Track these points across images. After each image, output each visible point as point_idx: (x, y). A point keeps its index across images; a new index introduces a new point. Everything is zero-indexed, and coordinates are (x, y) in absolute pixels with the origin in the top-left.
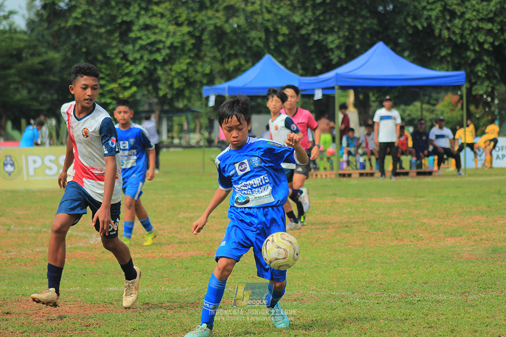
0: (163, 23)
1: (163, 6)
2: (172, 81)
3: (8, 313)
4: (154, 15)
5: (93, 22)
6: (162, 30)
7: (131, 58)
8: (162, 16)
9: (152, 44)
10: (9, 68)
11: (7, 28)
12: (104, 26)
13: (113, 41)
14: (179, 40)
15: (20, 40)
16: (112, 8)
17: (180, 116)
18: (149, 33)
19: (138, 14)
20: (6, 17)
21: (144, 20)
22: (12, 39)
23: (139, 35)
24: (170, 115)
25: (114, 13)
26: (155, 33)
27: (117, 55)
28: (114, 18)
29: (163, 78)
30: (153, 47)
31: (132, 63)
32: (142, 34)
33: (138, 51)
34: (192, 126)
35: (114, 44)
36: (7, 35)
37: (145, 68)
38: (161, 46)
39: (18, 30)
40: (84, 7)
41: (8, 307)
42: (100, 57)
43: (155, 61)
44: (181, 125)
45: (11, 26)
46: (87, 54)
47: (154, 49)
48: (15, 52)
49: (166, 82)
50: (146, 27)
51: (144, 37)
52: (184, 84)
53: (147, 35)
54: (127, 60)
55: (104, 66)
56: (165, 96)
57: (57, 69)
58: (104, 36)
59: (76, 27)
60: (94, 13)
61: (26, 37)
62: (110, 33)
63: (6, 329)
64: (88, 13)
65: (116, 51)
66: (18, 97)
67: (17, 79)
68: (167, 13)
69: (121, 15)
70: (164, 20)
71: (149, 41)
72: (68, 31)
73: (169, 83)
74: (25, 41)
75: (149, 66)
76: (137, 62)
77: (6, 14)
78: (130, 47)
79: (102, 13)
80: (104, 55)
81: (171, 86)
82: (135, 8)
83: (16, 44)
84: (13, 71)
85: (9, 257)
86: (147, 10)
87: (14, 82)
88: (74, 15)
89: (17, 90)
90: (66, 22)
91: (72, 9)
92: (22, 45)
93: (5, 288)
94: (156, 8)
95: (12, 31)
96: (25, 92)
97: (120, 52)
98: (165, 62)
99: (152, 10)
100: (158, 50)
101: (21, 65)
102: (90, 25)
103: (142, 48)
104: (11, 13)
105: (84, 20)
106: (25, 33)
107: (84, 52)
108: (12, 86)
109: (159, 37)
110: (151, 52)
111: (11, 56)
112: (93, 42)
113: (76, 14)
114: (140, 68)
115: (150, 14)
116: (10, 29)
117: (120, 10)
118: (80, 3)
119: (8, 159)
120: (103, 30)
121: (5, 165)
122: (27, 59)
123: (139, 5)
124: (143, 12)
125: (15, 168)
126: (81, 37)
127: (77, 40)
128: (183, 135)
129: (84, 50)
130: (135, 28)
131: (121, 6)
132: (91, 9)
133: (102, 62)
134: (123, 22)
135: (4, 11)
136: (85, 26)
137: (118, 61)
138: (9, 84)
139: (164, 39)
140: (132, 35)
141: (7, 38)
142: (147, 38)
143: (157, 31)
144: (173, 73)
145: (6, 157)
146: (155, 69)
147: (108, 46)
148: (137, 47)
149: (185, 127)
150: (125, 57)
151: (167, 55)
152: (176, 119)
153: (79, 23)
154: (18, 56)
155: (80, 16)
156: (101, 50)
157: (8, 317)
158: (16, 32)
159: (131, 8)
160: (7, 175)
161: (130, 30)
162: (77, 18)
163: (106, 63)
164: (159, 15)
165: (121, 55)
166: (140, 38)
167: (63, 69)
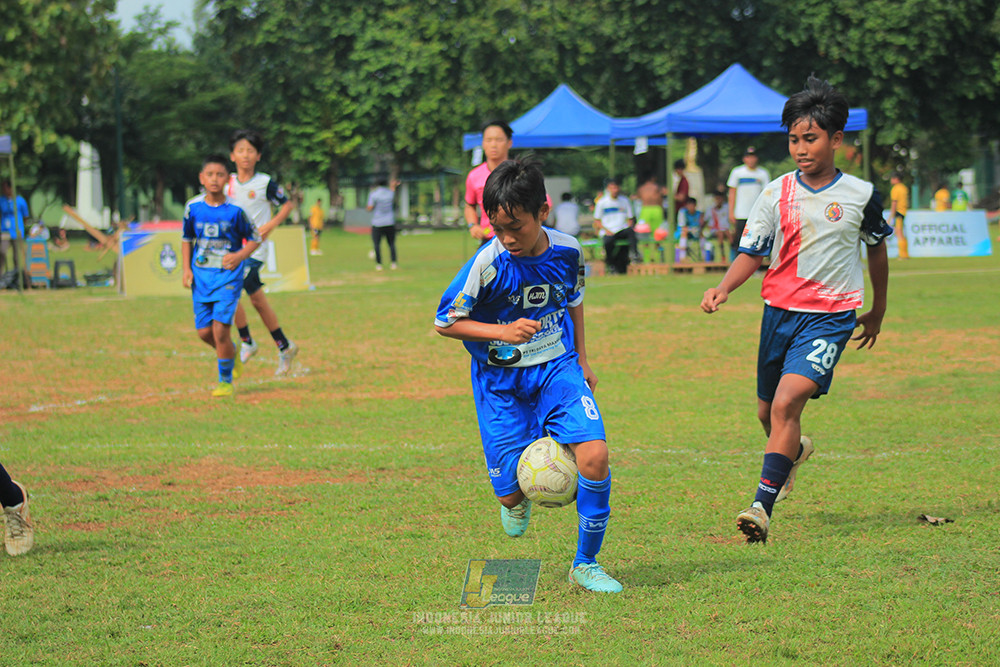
0: (401, 38)
1: (401, 12)
2: (415, 126)
3: (170, 484)
4: (388, 26)
5: (295, 37)
6: (399, 49)
7: (352, 92)
8: (400, 26)
9: (386, 70)
10: (168, 108)
11: (164, 48)
12: (312, 43)
13: (324, 66)
14: (426, 65)
15: (183, 66)
16: (324, 15)
17: (428, 181)
18: (380, 53)
19: (364, 25)
20: (162, 32)
21: (373, 32)
22: (171, 65)
23: (365, 57)
24: (413, 180)
25: (327, 23)
26: (389, 54)
27: (331, 88)
28: (326, 30)
29: (402, 123)
30: (386, 74)
31: (355, 99)
32: (369, 55)
33: (364, 80)
34: (447, 196)
35: (326, 72)
36: (164, 60)
37: (374, 107)
38: (398, 73)
39: (181, 51)
40: (281, 15)
41: (170, 474)
42: (305, 91)
43: (390, 97)
44: (430, 195)
45: (170, 45)
46: (286, 86)
47: (388, 78)
48: (176, 86)
49: (406, 130)
50: (376, 45)
51: (372, 60)
52: (433, 131)
53: (377, 57)
54: (347, 95)
55: (311, 105)
56: (404, 150)
57: (239, 110)
58: (312, 58)
59: (268, 46)
60: (296, 23)
61: (191, 62)
62: (320, 53)
63: (168, 508)
64: (286, 24)
65: (329, 81)
66: (181, 154)
67: (178, 126)
68: (408, 23)
69: (337, 26)
70: (403, 33)
71: (379, 67)
72: (257, 52)
73: (412, 130)
74: (191, 67)
75: (379, 105)
76: (363, 99)
77: (163, 27)
78: (350, 75)
79: (309, 23)
80: (312, 87)
81: (414, 135)
82: (358, 15)
83: (177, 73)
84: (172, 114)
85: (170, 399)
86: (376, 17)
87: (174, 131)
88: (266, 26)
89: (179, 142)
90: (254, 36)
91: (262, 17)
92: (187, 73)
93: (165, 445)
94: (390, 16)
95: (172, 52)
96: (191, 147)
97: (336, 82)
98: (404, 98)
99: (384, 18)
100: (395, 79)
101: (184, 105)
102: (289, 42)
103: (370, 76)
104: (170, 25)
105: (280, 35)
106: (191, 55)
107: (283, 84)
108: (172, 138)
109: (394, 60)
110: (384, 83)
111: (171, 90)
112: (294, 68)
113: (269, 25)
114: (367, 107)
115: (381, 23)
116: (169, 51)
117: (335, 18)
118: (275, 10)
119: (167, 249)
120: (309, 50)
121: (162, 257)
122: (194, 95)
123: (365, 10)
124: (370, 22)
125: (177, 263)
126: (277, 62)
127: (270, 66)
128: (433, 210)
129: (281, 81)
130: (359, 45)
131: (337, 12)
132: (292, 17)
133: (308, 98)
134: (341, 37)
135: (159, 23)
136: (282, 43)
137: (333, 96)
138: (168, 133)
139: (402, 63)
140: (354, 57)
141: (162, 64)
142: (377, 61)
143: (393, 50)
144: (417, 115)
145: (164, 245)
146: (390, 109)
147: (318, 74)
148: (362, 74)
149: (437, 197)
150: (343, 91)
151: (408, 87)
152: (422, 186)
153: (273, 40)
154: (180, 90)
155: (274, 29)
156: (307, 80)
157: (170, 489)
158: (177, 54)
159: (352, 17)
160: (165, 273)
161: (349, 48)
162: (269, 32)
163: (315, 101)
164: (395, 27)
165: (338, 89)
166: (366, 61)
167: (248, 111)
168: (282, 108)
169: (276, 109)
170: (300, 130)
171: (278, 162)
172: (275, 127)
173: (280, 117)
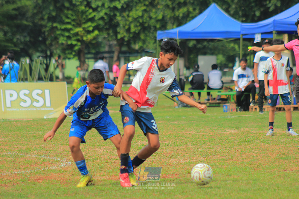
2: (129, 25)
7: (93, 6)
24: (127, 55)
27: (81, 2)
29: (122, 23)
31: (95, 10)
37: (106, 14)
42: (67, 4)
43: (115, 8)
49: (124, 27)
52: (139, 28)
54: (91, 7)
55: (70, 12)
56: (122, 39)
57: (29, 14)
73: (127, 27)
75: (108, 13)
76: (99, 9)
80: (71, 2)
81: (128, 30)
98: (123, 9)
114: (102, 14)
133: (68, 9)
137: (82, 8)
144: (130, 19)
146: (115, 15)
151: (125, 3)
163: (72, 10)
165: (85, 3)
167: (34, 15)
168: (54, 14)
169: (50, 14)
170: (63, 27)
171: (51, 45)
172: (50, 24)
173: (52, 19)
